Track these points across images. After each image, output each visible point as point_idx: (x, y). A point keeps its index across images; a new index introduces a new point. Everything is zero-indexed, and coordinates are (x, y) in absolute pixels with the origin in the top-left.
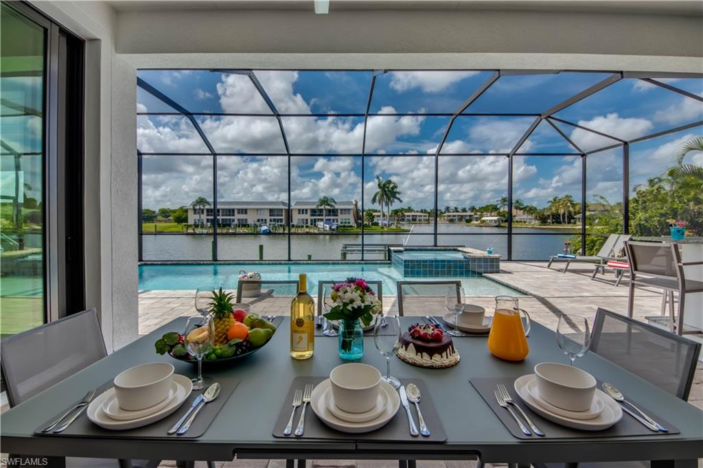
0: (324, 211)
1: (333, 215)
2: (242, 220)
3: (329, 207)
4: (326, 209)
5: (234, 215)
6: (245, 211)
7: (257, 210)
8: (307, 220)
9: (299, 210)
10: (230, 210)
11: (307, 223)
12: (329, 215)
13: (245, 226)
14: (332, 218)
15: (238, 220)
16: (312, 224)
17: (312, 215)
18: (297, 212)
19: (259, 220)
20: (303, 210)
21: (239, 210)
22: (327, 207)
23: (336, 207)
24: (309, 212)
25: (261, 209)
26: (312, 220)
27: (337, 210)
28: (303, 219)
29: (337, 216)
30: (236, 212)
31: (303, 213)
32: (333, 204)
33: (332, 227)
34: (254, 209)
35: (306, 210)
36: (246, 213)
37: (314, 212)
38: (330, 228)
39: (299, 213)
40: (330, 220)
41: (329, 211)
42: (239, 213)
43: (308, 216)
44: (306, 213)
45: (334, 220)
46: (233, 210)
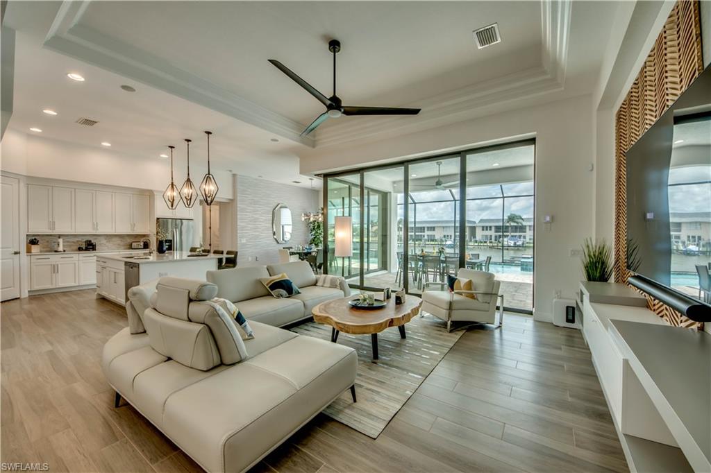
0: (510, 228)
1: (520, 232)
2: (431, 235)
3: (515, 224)
4: (511, 226)
5: (424, 232)
6: (433, 229)
7: (444, 227)
8: (491, 236)
9: (483, 227)
10: (421, 228)
11: (491, 239)
12: (516, 232)
13: (432, 240)
14: (518, 234)
15: (428, 235)
16: (496, 240)
17: (496, 232)
18: (481, 229)
19: (445, 236)
20: (487, 227)
21: (428, 228)
22: (513, 224)
23: (524, 223)
24: (493, 229)
25: (446, 227)
26: (496, 237)
27: (525, 226)
28: (486, 236)
29: (525, 232)
30: (426, 229)
31: (487, 230)
32: (521, 221)
33: (517, 244)
34: (440, 227)
35: (490, 227)
36: (434, 230)
37: (498, 229)
38: (515, 243)
39: (483, 230)
40: (515, 236)
41: (516, 227)
42: (428, 230)
43: (492, 233)
44: (490, 230)
45: (520, 237)
46: (424, 228)
